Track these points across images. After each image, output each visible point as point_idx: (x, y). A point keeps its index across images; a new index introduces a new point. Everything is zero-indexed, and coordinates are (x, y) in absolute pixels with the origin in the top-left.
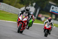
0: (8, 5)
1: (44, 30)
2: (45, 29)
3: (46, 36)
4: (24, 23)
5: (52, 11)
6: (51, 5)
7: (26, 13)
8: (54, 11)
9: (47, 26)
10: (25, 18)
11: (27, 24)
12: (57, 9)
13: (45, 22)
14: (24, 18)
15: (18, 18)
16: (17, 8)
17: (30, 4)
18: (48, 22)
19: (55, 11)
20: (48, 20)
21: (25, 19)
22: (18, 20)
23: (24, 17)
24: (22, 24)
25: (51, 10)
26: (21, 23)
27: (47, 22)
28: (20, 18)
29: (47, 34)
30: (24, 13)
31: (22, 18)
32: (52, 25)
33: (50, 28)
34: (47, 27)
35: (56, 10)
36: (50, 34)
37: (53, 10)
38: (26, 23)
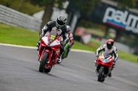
0: (5, 7)
1: (96, 68)
2: (99, 64)
4: (54, 52)
5: (108, 20)
6: (105, 6)
7: (58, 28)
8: (113, 21)
9: (103, 57)
10: (57, 40)
11: (61, 53)
12: (120, 15)
14: (53, 41)
15: (41, 40)
16: (25, 13)
17: (57, 5)
18: (106, 49)
19: (116, 20)
20: (105, 45)
21: (56, 43)
22: (39, 44)
23: (53, 37)
24: (49, 54)
25: (106, 18)
26: (47, 51)
27: (104, 49)
28: (45, 39)
29: (104, 77)
31: (49, 40)
32: (115, 56)
33: (110, 63)
34: (104, 61)
35: (118, 19)
36: (110, 76)
37: (110, 18)
38: (58, 52)
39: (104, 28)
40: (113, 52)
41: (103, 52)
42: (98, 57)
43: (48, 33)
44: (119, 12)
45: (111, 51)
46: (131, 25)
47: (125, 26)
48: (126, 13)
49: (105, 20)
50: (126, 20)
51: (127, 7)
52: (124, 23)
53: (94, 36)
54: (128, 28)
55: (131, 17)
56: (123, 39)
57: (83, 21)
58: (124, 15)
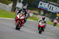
1: (38, 28)
3: (40, 33)
4: (22, 21)
9: (41, 24)
13: (39, 20)
18: (42, 20)
25: (39, 6)
26: (19, 21)
28: (18, 16)
29: (41, 32)
30: (22, 12)
33: (44, 26)
34: (41, 25)
36: (44, 31)
39: (39, 10)
40: (45, 21)
41: (41, 22)
42: (39, 23)
43: (19, 14)
44: (45, 3)
45: (44, 21)
46: (50, 9)
47: (48, 9)
48: (48, 4)
49: (39, 7)
50: (48, 7)
51: (48, 1)
52: (47, 8)
53: (34, 14)
54: (49, 10)
55: (50, 5)
56: (46, 15)
57: (29, 7)
58: (47, 5)
